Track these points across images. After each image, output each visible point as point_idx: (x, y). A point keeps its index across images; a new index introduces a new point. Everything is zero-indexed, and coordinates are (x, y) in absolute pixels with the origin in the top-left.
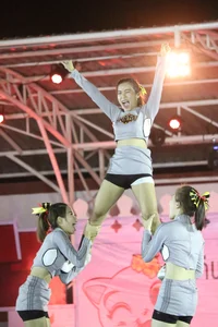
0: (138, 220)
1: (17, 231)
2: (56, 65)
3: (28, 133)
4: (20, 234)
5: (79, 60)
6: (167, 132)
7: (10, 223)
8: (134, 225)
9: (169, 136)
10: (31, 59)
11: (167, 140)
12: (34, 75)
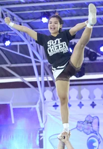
0: (81, 102)
1: (12, 108)
2: (44, 12)
3: (18, 53)
4: (14, 109)
5: (57, 10)
6: (98, 54)
7: (8, 103)
8: (79, 105)
9: (99, 56)
10: (30, 8)
11: (98, 58)
12: (28, 19)
